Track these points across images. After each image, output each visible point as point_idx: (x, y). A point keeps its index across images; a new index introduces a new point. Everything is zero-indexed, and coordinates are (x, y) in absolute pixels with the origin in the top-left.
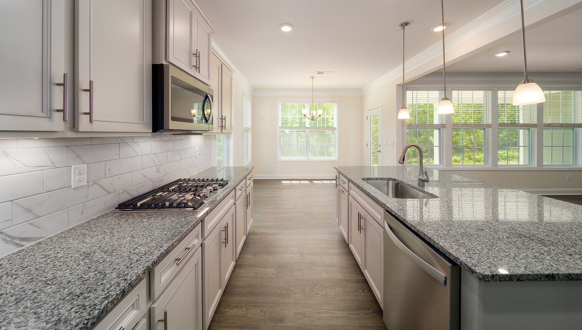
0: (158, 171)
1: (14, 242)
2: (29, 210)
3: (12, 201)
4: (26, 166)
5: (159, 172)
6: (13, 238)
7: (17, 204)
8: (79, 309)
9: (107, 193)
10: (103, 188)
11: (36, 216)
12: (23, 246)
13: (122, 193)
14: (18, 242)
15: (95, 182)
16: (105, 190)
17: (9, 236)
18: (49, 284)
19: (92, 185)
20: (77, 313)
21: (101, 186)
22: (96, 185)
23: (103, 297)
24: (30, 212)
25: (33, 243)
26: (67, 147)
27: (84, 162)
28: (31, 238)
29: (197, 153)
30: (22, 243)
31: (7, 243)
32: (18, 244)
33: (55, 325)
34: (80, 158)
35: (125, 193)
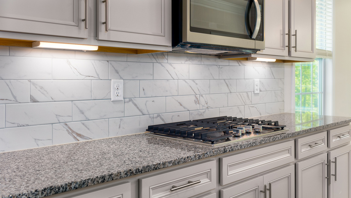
0: (197, 102)
1: (73, 135)
2: (82, 113)
3: (72, 101)
4: (80, 74)
5: (199, 103)
6: (73, 132)
7: (75, 104)
8: (73, 176)
9: (141, 114)
10: (138, 108)
11: (87, 118)
12: (78, 141)
13: (156, 118)
14: (76, 136)
15: (131, 100)
16: (140, 110)
17: (70, 129)
18: (72, 161)
19: (128, 102)
20: (71, 177)
21: (135, 105)
22: (131, 103)
23: (89, 175)
24: (83, 113)
25: (84, 141)
26: (108, 61)
27: (121, 78)
28: (83, 136)
29: (256, 87)
30: (78, 138)
31: (69, 134)
32: (76, 138)
33: (58, 178)
34: (118, 73)
35: (159, 118)
